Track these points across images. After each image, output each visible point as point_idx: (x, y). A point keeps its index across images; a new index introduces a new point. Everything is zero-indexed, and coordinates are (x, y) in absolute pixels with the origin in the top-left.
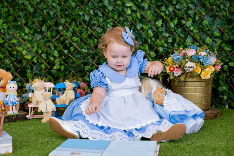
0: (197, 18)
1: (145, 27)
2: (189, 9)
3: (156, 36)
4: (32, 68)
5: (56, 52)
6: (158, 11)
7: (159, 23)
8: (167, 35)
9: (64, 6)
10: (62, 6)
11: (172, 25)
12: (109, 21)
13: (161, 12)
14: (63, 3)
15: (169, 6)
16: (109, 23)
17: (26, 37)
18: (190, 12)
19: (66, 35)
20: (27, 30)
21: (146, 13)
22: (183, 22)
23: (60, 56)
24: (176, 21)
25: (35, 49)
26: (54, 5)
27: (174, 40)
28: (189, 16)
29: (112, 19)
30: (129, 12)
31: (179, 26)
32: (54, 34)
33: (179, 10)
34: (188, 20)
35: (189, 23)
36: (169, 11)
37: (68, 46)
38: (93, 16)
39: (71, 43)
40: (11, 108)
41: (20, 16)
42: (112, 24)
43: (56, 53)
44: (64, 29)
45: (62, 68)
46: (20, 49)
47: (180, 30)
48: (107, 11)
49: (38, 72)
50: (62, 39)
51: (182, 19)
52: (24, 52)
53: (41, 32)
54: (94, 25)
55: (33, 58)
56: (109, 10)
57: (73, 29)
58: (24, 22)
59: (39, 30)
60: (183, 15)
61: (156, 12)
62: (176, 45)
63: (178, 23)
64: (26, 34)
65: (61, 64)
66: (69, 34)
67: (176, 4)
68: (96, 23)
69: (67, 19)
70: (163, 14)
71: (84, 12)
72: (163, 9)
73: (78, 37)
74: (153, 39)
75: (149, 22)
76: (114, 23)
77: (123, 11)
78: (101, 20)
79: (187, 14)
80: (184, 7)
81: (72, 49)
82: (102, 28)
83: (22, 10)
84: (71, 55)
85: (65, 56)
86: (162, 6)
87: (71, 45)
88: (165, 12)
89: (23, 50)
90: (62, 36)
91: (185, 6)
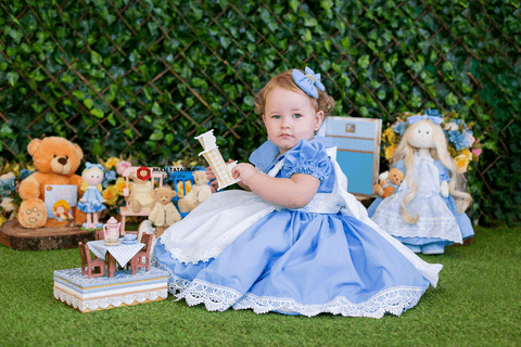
0: (433, 56)
1: (337, 67)
2: (419, 38)
3: (356, 85)
4: (102, 135)
5: (156, 105)
6: (362, 38)
7: (365, 62)
8: (377, 85)
9: (177, 15)
10: (174, 15)
11: (388, 67)
12: (268, 51)
13: (368, 40)
14: (175, 9)
15: (384, 32)
16: (267, 55)
17: (94, 72)
18: (421, 45)
19: (179, 74)
20: (96, 58)
21: (340, 42)
22: (408, 62)
23: (164, 115)
24: (394, 60)
25: (110, 98)
26: (158, 11)
27: (390, 96)
28: (420, 52)
29: (273, 49)
30: (308, 36)
31: (398, 69)
32: (154, 69)
33: (401, 39)
34: (418, 60)
35: (418, 66)
36: (383, 40)
37: (183, 94)
38: (236, 39)
39: (188, 90)
40: (89, 216)
41: (82, 29)
42: (273, 57)
43: (156, 108)
44: (176, 61)
45: (169, 138)
46: (79, 95)
47: (400, 76)
48: (265, 31)
49: (113, 144)
50: (170, 80)
51: (407, 56)
52: (88, 103)
53: (126, 64)
54: (237, 56)
55: (106, 115)
56: (270, 31)
57: (196, 63)
58: (91, 40)
59: (123, 60)
60: (408, 49)
61: (358, 40)
62: (391, 105)
63: (398, 63)
64: (93, 66)
65: (166, 131)
66: (186, 72)
67: (398, 29)
68: (242, 52)
69: (184, 42)
70: (371, 45)
71: (219, 30)
72: (373, 35)
73: (203, 78)
74: (351, 91)
75: (345, 57)
76: (277, 55)
77: (297, 34)
78: (251, 48)
79: (416, 47)
80: (412, 34)
81: (190, 101)
82: (253, 63)
83: (88, 17)
84: (187, 112)
85: (173, 115)
86: (370, 30)
87: (188, 93)
88: (374, 41)
89: (87, 97)
90: (169, 73)
91: (414, 32)
